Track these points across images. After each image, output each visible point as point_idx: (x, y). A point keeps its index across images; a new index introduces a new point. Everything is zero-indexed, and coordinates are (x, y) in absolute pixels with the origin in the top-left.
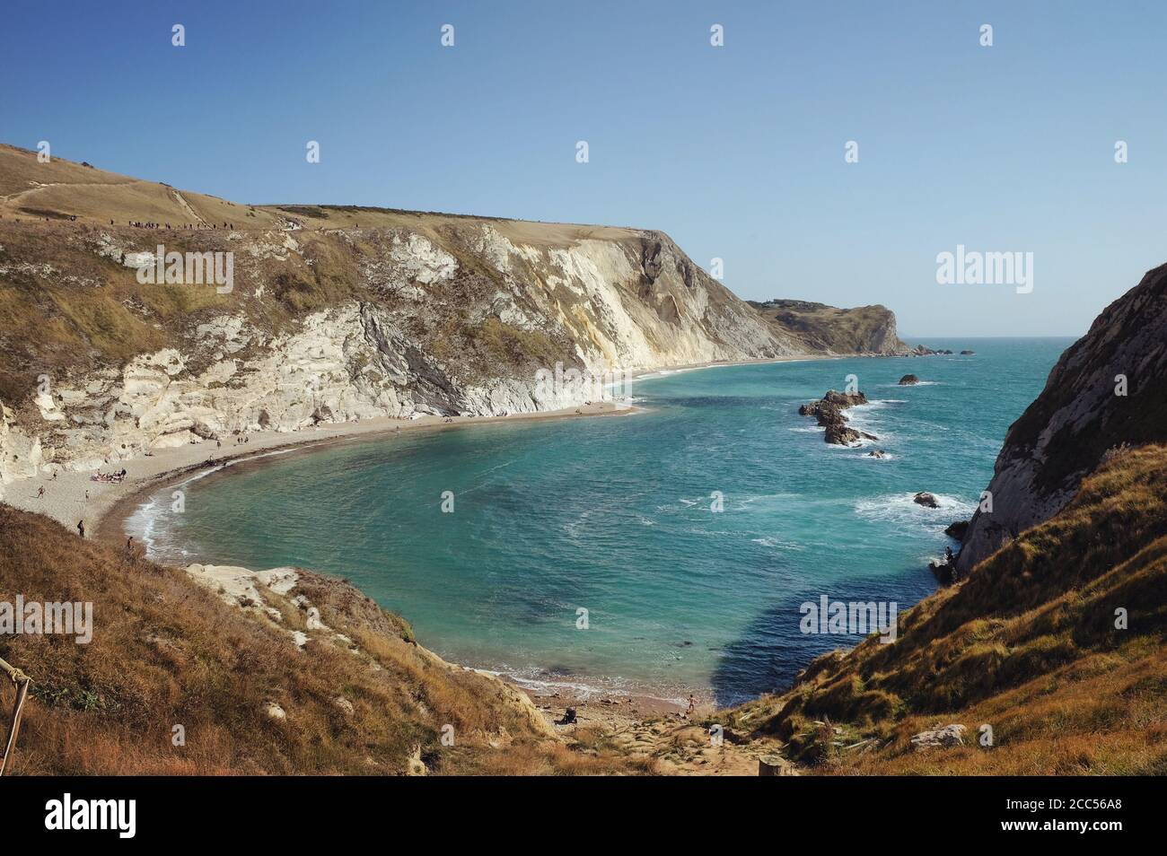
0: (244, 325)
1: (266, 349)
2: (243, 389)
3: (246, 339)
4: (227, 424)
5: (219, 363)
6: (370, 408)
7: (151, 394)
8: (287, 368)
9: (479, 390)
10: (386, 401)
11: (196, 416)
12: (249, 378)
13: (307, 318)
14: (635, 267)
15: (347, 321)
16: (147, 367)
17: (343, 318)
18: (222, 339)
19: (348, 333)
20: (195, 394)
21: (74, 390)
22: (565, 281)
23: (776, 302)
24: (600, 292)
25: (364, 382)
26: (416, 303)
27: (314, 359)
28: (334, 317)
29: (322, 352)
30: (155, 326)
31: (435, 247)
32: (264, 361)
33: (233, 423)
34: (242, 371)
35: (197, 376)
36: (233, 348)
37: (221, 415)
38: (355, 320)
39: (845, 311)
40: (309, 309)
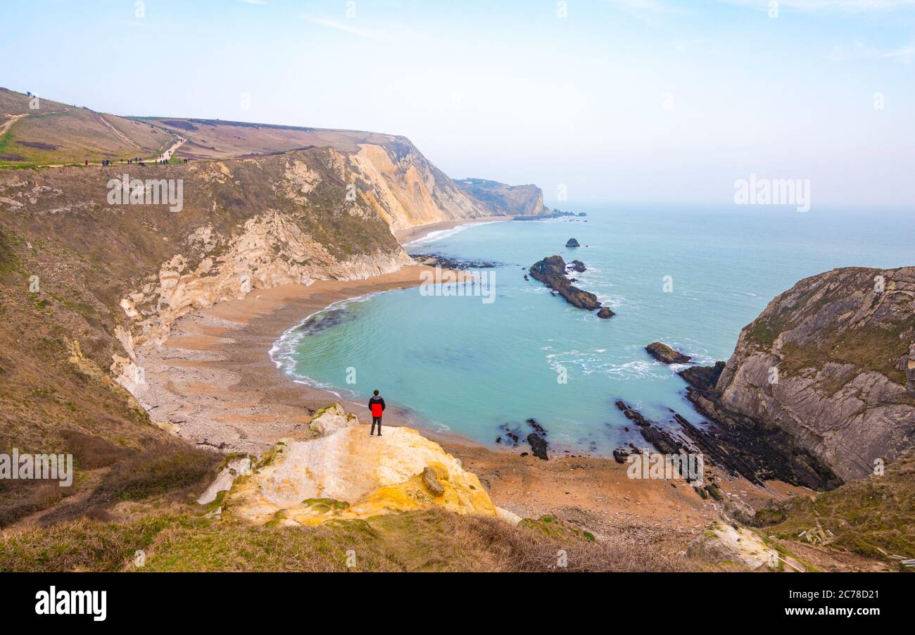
0: (213, 231)
1: (227, 247)
2: (218, 276)
3: (215, 242)
4: (210, 300)
5: (203, 260)
6: (284, 279)
7: (173, 288)
8: (238, 258)
9: (348, 263)
10: (293, 274)
11: (193, 297)
12: (220, 268)
13: (246, 223)
14: (394, 163)
15: (267, 223)
16: (169, 269)
17: (265, 220)
18: (202, 243)
19: (268, 230)
20: (193, 282)
21: (138, 293)
22: (360, 176)
23: (469, 180)
24: (379, 181)
25: (279, 261)
26: (304, 207)
27: (252, 250)
28: (259, 221)
29: (255, 245)
30: (164, 239)
31: (309, 169)
32: (227, 255)
33: (213, 299)
34: (216, 264)
35: (194, 270)
36: (209, 248)
37: (206, 294)
38: (271, 222)
39: (513, 188)
40: (246, 217)
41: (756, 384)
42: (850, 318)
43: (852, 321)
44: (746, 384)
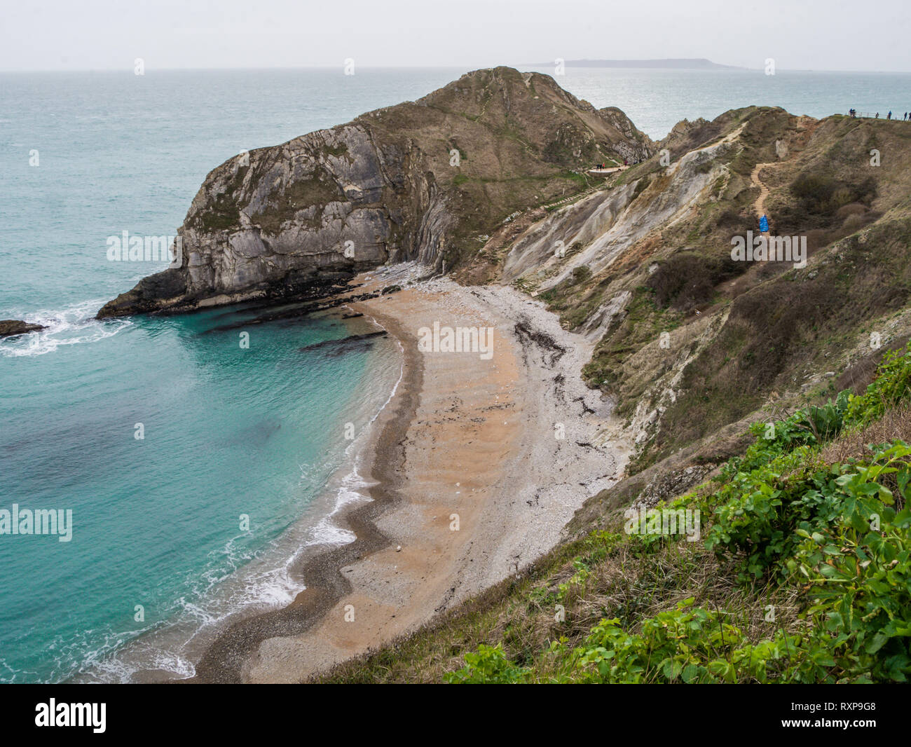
41: (255, 255)
42: (281, 181)
43: (284, 183)
44: (246, 260)
